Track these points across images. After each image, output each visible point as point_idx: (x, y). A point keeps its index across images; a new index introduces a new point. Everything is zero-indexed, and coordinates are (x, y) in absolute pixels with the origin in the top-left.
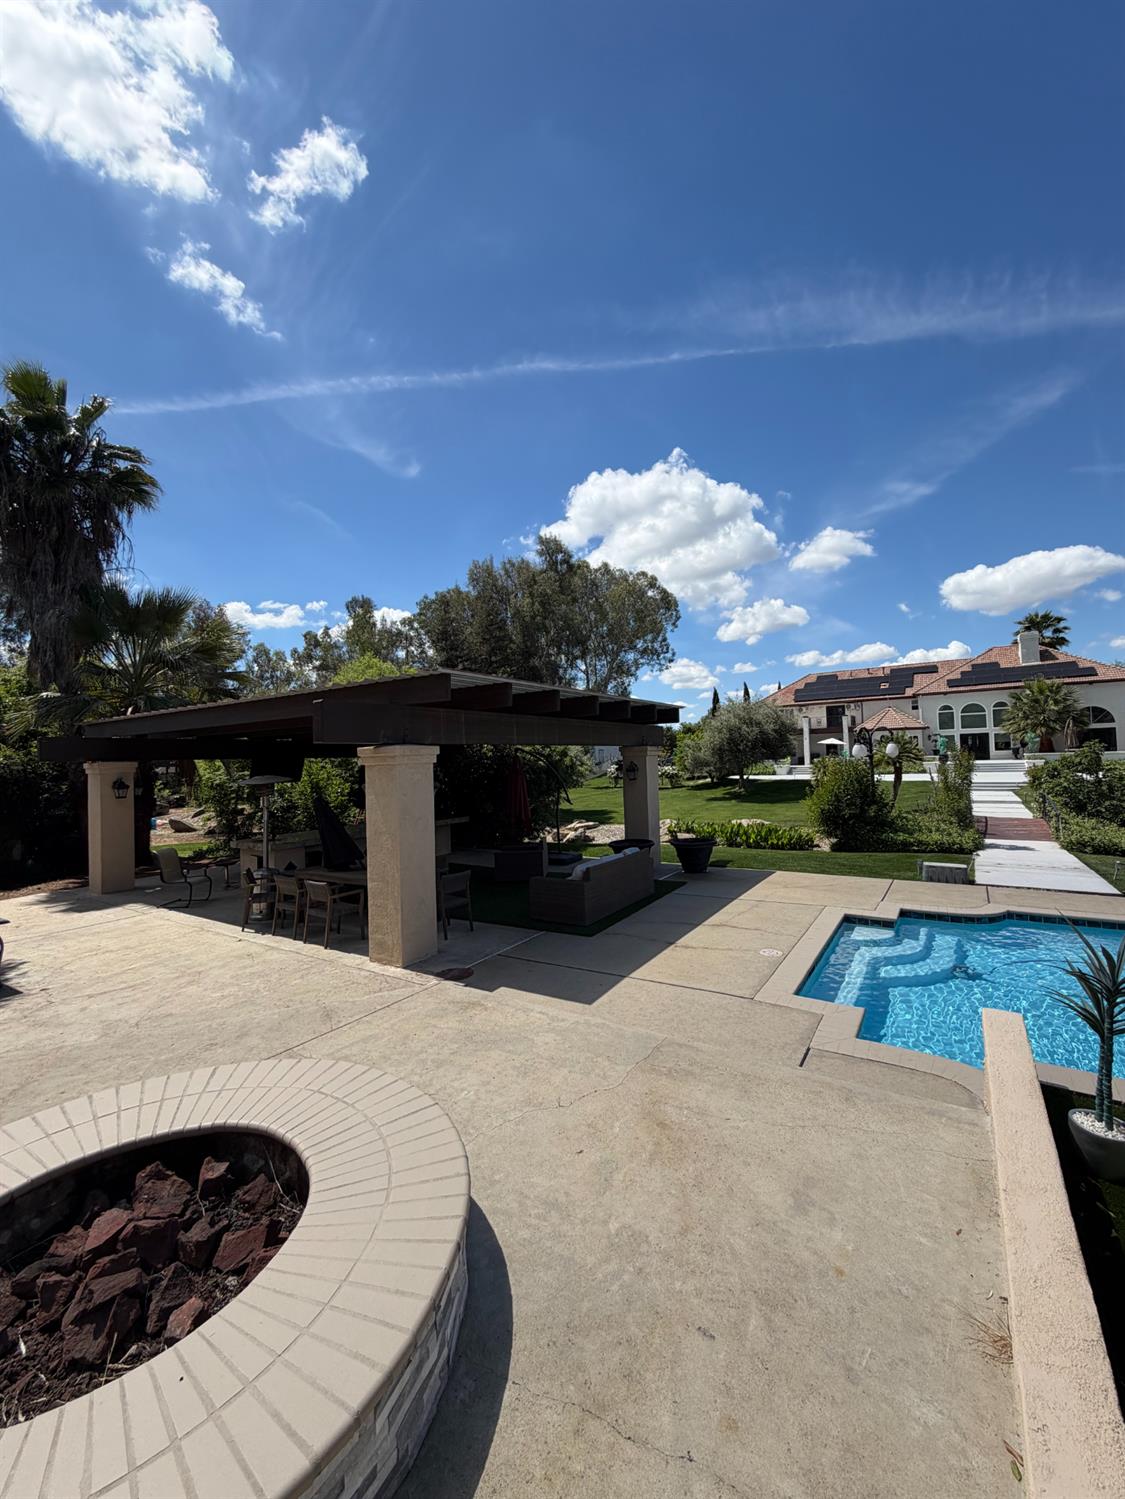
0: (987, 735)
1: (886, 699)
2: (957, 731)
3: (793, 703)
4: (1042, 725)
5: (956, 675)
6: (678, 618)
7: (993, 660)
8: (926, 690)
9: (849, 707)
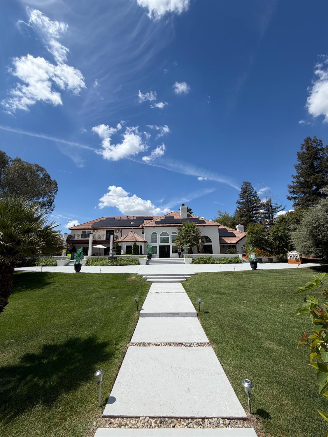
0: (169, 246)
1: (131, 228)
2: (158, 244)
3: (91, 228)
4: (189, 242)
5: (159, 220)
6: (57, 190)
7: (172, 216)
8: (147, 225)
9: (116, 231)
